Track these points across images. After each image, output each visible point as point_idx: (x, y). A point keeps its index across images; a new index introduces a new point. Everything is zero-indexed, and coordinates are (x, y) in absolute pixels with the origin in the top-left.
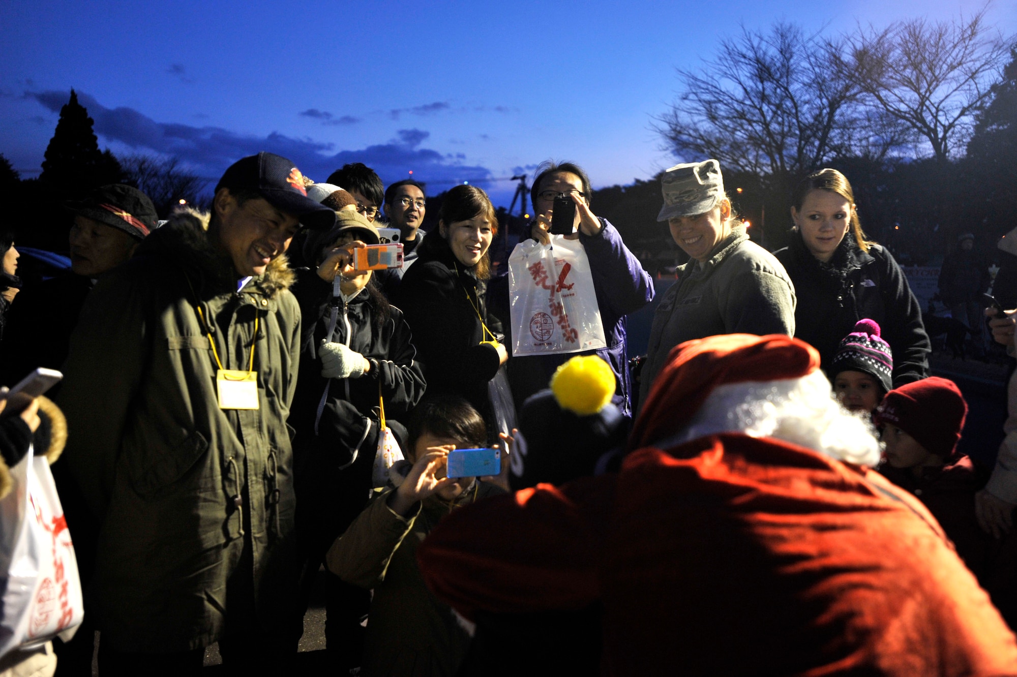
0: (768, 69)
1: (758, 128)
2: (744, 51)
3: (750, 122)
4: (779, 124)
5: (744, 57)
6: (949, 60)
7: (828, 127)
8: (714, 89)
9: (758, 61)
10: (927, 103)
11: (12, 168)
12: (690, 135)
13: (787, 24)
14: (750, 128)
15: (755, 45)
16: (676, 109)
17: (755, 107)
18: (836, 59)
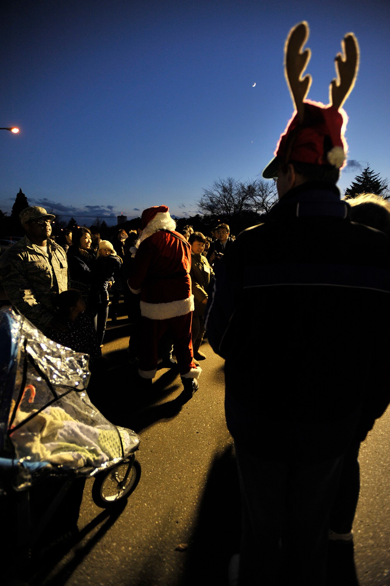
0: (226, 189)
1: (224, 205)
2: (220, 184)
3: (222, 203)
4: (229, 204)
5: (220, 186)
6: (269, 191)
7: (242, 205)
8: (212, 194)
9: (223, 187)
10: (265, 201)
11: (2, 213)
12: (206, 206)
13: (231, 178)
14: (222, 205)
15: (223, 183)
16: (202, 199)
17: (223, 199)
18: (243, 187)
